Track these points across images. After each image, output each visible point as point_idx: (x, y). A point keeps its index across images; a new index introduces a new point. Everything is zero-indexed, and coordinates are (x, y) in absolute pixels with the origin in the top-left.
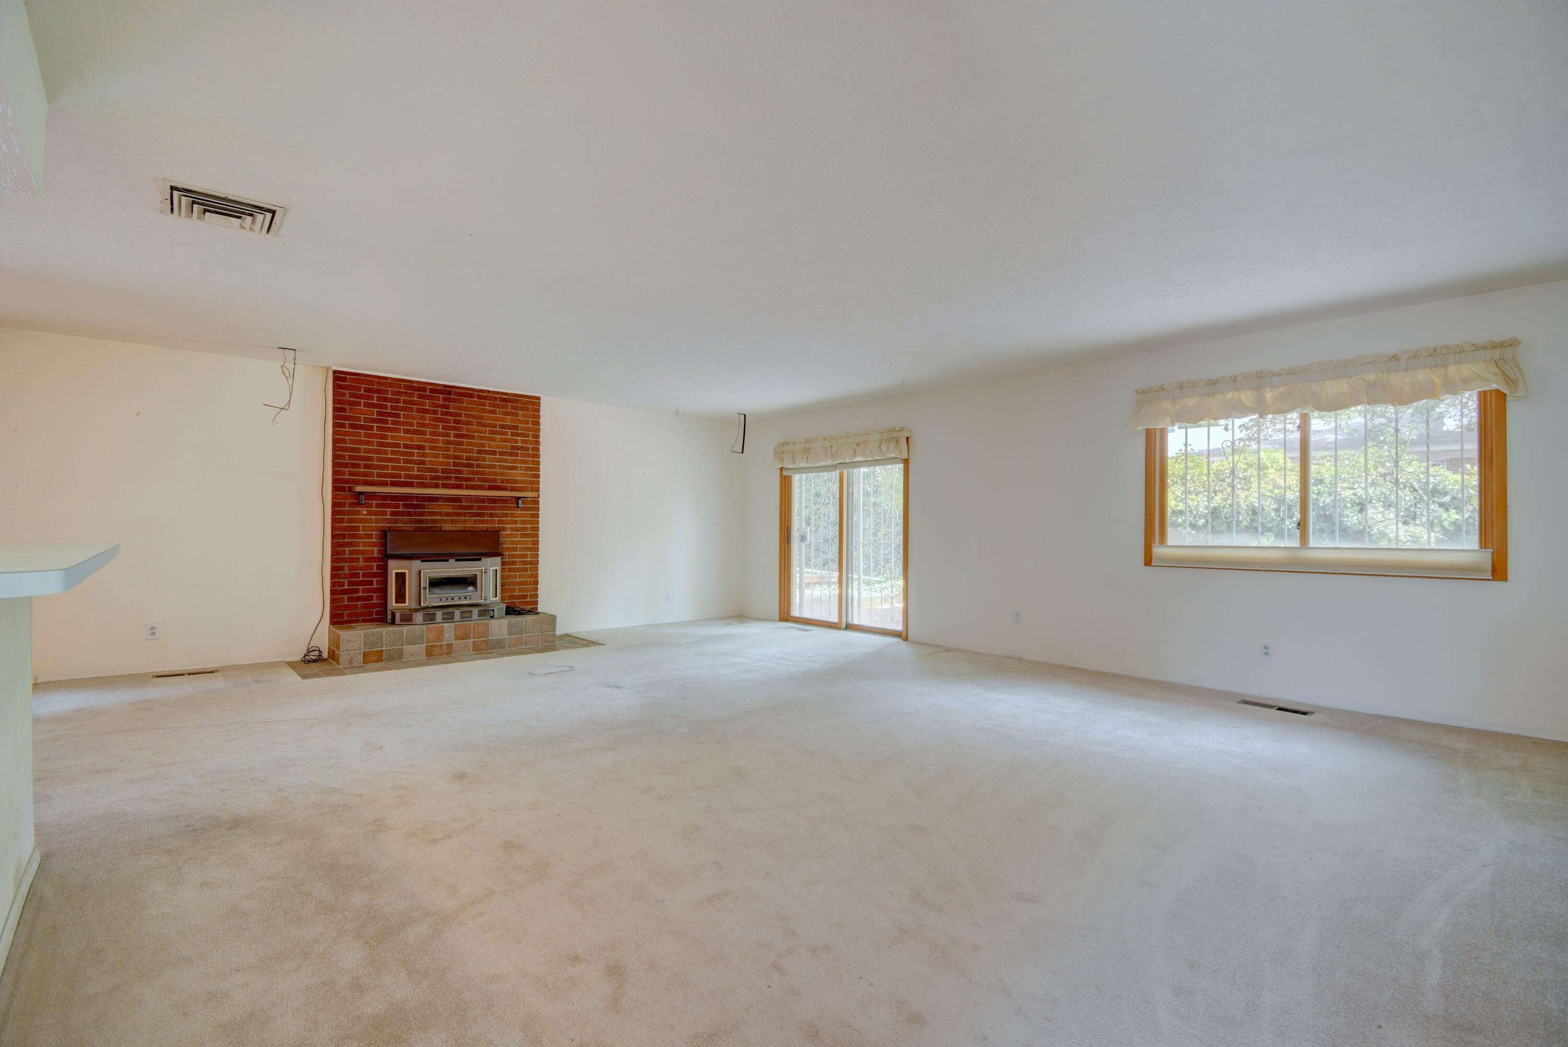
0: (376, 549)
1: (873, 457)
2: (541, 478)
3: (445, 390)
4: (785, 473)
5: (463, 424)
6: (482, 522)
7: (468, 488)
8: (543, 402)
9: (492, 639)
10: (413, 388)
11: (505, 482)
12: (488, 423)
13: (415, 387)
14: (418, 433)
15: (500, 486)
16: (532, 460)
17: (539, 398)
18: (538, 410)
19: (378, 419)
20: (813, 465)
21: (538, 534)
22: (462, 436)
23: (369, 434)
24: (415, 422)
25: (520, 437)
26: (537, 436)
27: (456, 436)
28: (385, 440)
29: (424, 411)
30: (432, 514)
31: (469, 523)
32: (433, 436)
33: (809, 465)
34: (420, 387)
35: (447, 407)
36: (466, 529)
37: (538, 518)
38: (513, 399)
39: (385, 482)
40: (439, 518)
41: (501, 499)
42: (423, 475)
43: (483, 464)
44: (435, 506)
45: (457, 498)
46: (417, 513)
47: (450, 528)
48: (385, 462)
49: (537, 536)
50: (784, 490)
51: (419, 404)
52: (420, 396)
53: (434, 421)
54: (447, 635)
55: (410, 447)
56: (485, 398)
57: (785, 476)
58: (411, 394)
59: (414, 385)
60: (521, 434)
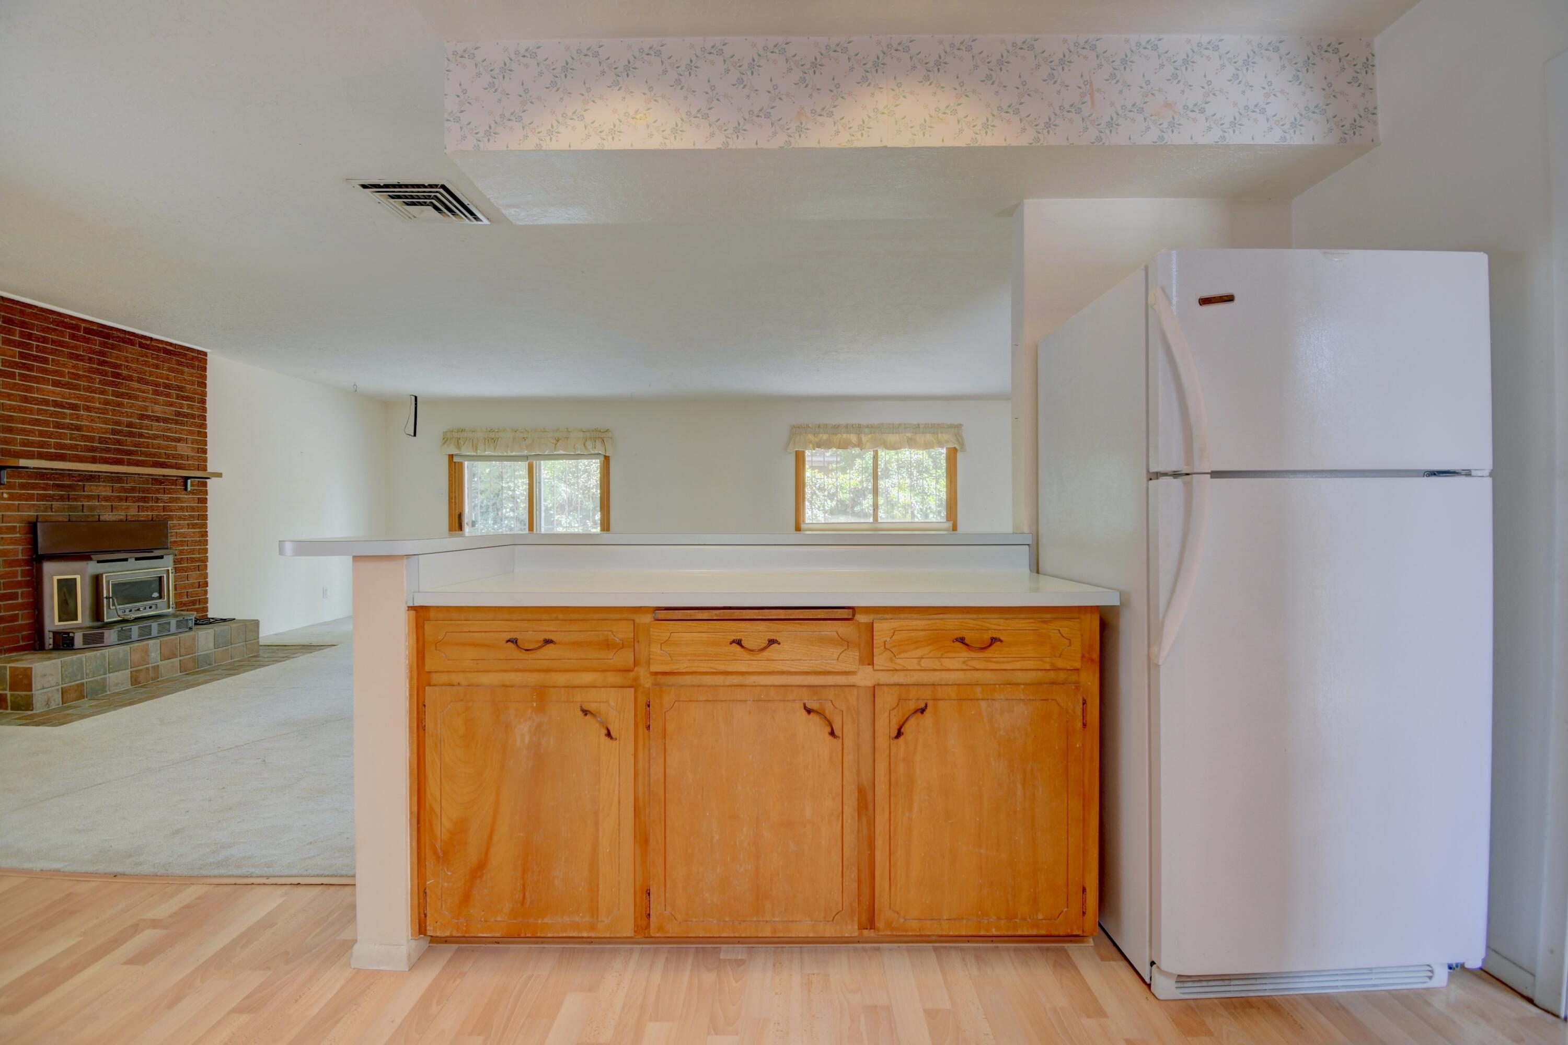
0: (20, 548)
1: (575, 452)
2: (208, 454)
3: (102, 332)
4: (455, 459)
5: (123, 379)
6: (147, 509)
7: (130, 463)
8: (209, 358)
9: (200, 655)
10: (64, 324)
11: (171, 457)
12: (151, 380)
13: (66, 323)
14: (71, 387)
15: (165, 462)
16: (198, 431)
17: (205, 354)
18: (205, 369)
19: (21, 362)
20: (500, 454)
21: (206, 523)
22: (122, 395)
23: (9, 383)
24: (67, 371)
25: (185, 401)
26: (203, 402)
27: (115, 394)
28: (30, 393)
29: (78, 357)
30: (89, 498)
31: (130, 511)
32: (89, 392)
33: (496, 454)
34: (72, 324)
35: (103, 354)
36: (129, 518)
37: (206, 503)
38: (179, 352)
39: (31, 453)
40: (97, 503)
41: (167, 479)
42: (78, 445)
43: (146, 433)
44: (92, 487)
45: (118, 477)
46: (71, 497)
47: (110, 517)
48: (32, 425)
49: (205, 526)
50: (453, 476)
51: (72, 348)
52: (73, 337)
53: (89, 372)
54: (153, 655)
55: (61, 405)
56: (147, 347)
57: (455, 462)
58: (61, 332)
59: (66, 320)
60: (187, 397)
